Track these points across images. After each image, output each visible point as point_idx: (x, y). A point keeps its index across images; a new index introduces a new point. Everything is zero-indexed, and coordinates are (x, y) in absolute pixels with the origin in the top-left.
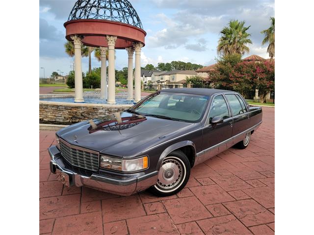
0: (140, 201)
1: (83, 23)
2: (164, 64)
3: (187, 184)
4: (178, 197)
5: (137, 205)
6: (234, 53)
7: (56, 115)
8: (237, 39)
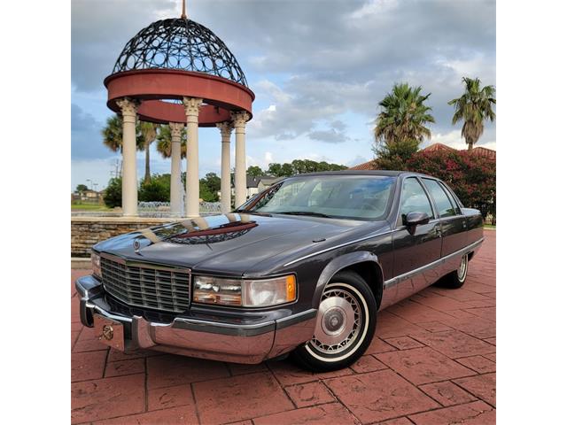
0: (275, 382)
1: (141, 76)
2: (279, 165)
3: (368, 350)
4: (356, 373)
5: (270, 389)
6: (405, 139)
7: (88, 241)
8: (408, 116)
